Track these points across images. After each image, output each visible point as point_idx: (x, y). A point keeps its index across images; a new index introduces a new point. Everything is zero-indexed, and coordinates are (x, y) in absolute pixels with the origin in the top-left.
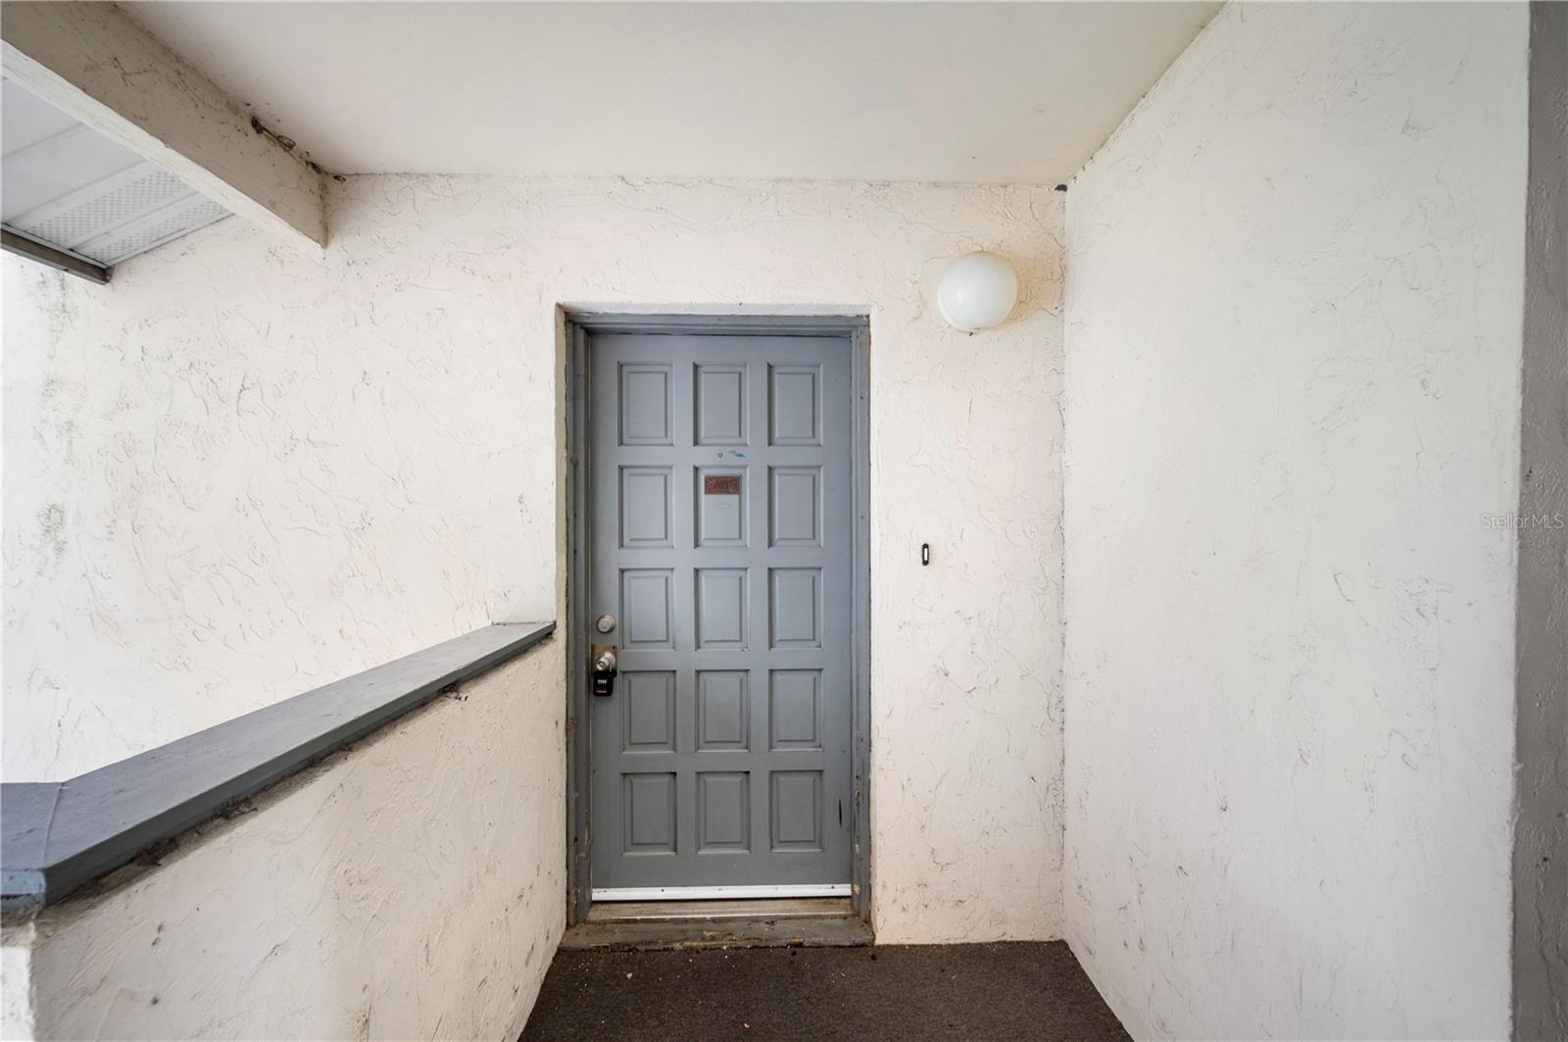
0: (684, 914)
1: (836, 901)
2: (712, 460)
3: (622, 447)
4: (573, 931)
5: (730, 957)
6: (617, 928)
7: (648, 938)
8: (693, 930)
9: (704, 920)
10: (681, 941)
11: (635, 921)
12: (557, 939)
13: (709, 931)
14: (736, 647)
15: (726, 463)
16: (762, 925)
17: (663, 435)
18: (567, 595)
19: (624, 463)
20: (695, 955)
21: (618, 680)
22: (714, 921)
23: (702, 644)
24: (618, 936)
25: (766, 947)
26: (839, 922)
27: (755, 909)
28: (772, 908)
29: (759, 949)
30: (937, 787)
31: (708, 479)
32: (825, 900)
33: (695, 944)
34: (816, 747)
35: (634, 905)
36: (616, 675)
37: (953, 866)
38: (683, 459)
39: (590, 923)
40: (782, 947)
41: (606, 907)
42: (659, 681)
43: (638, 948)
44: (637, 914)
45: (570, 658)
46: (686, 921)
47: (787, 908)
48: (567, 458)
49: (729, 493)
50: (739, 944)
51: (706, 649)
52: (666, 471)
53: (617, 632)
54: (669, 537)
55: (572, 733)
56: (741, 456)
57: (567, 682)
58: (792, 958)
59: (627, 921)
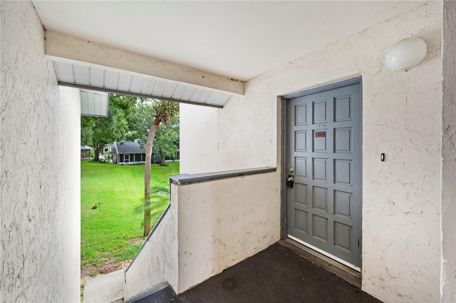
0: (307, 250)
1: (356, 272)
2: (317, 128)
3: (295, 126)
4: (281, 241)
5: (313, 265)
6: (290, 245)
7: (295, 250)
8: (307, 255)
9: (312, 254)
10: (302, 255)
11: (295, 246)
12: (277, 240)
13: (311, 257)
14: (324, 182)
15: (321, 128)
16: (327, 264)
17: (305, 122)
18: (281, 162)
19: (296, 130)
20: (304, 260)
21: (294, 184)
22: (314, 256)
23: (315, 179)
24: (290, 247)
25: (324, 269)
26: (353, 277)
27: (327, 259)
28: (332, 262)
29: (322, 269)
30: (389, 246)
31: (316, 133)
32: (352, 269)
33: (305, 257)
34: (350, 218)
35: (297, 243)
36: (293, 183)
37: (397, 279)
38: (310, 128)
39: (286, 241)
40: (329, 272)
41: (291, 240)
42: (304, 187)
43: (292, 251)
44: (296, 245)
45: (282, 176)
46: (307, 252)
47: (337, 264)
48: (281, 130)
49: (322, 137)
50: (316, 264)
51: (316, 180)
52: (306, 132)
53: (294, 172)
54: (307, 149)
55: (282, 194)
56: (325, 126)
57: (281, 182)
58: (330, 276)
59: (293, 245)
